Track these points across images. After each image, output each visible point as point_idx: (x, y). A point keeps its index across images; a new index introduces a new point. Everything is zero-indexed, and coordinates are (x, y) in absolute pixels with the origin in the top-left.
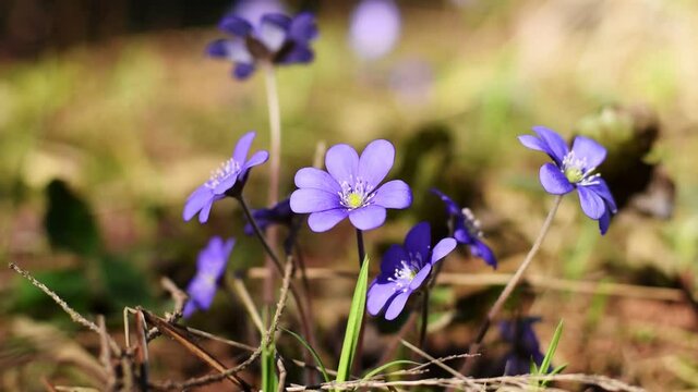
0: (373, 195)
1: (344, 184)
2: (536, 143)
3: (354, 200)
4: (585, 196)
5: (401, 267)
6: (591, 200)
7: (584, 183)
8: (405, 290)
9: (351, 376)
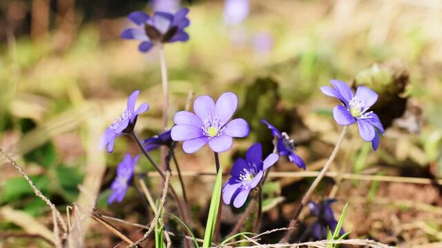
0: (224, 128)
1: (206, 121)
2: (331, 92)
3: (212, 132)
4: (362, 126)
5: (244, 173)
6: (366, 129)
7: (362, 117)
8: (247, 188)
9: (212, 243)
